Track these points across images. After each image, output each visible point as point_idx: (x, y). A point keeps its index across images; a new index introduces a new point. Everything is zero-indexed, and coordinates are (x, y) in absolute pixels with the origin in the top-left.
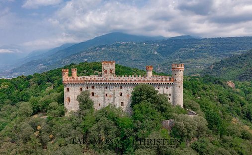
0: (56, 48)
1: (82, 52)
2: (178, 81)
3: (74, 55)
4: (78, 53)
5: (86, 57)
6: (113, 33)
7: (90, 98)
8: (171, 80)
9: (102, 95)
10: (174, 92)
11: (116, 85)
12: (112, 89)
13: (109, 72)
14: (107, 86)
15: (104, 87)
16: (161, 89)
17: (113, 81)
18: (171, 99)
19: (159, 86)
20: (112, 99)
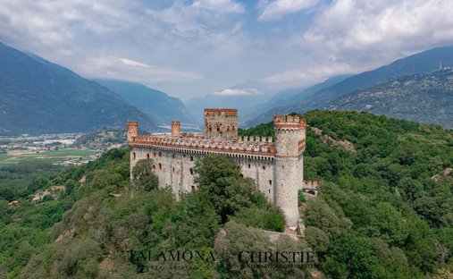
0: (316, 86)
1: (360, 92)
2: (279, 154)
3: (345, 96)
4: (354, 93)
5: (370, 101)
6: (435, 49)
7: (157, 172)
8: (269, 151)
9: (169, 169)
10: (275, 178)
11: (184, 154)
12: (179, 161)
13: (215, 130)
14: (175, 153)
15: (170, 154)
16: (253, 168)
17: (180, 146)
18: (272, 192)
19: (250, 161)
20: (179, 177)
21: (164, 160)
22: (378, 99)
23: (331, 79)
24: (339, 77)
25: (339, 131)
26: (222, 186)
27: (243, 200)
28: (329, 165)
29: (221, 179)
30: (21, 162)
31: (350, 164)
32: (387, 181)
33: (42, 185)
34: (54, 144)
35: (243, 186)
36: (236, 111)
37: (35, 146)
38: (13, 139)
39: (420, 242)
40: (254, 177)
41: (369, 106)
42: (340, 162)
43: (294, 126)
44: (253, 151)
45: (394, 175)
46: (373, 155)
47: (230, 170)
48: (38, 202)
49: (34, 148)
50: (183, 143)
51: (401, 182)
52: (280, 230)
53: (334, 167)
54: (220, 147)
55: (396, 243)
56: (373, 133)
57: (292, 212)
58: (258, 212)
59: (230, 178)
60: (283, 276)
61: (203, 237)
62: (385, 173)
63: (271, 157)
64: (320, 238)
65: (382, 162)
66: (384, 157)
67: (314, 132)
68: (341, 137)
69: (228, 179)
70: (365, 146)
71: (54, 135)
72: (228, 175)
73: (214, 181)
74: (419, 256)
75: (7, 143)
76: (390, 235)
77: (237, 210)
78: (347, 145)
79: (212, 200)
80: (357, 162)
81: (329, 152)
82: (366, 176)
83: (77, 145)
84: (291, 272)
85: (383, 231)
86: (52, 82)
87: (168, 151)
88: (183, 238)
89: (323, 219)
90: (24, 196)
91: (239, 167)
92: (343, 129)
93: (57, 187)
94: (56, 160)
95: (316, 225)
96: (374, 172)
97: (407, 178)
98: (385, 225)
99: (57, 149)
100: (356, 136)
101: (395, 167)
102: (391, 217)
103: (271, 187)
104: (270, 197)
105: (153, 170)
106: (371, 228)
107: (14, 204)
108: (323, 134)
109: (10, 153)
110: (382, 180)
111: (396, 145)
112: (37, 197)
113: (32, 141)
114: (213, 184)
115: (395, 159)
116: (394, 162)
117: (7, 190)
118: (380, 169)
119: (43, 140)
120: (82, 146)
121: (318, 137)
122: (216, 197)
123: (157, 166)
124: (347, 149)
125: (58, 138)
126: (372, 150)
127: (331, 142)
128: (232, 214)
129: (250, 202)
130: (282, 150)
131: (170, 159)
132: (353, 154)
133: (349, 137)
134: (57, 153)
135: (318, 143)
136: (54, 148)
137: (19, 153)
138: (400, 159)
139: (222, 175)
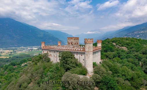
1: (135, 31)
3: (130, 33)
7: (50, 57)
8: (83, 50)
9: (53, 56)
10: (85, 59)
11: (57, 51)
12: (56, 53)
13: (70, 44)
14: (55, 51)
15: (54, 52)
16: (78, 55)
17: (56, 49)
18: (84, 63)
19: (77, 53)
20: (56, 58)
21: (52, 53)
22: (142, 34)
23: (125, 28)
24: (128, 27)
25: (122, 44)
26: (66, 61)
27: (73, 65)
28: (117, 54)
29: (66, 59)
30: (20, 55)
31: (125, 54)
32: (138, 59)
33: (25, 61)
34: (31, 49)
35: (73, 61)
36: (78, 38)
37: (25, 50)
38: (18, 48)
39: (136, 79)
40: (79, 58)
41: (138, 36)
42: (121, 54)
43: (91, 42)
44: (76, 50)
45: (140, 58)
46: (133, 51)
47: (70, 56)
48: (23, 66)
49: (25, 51)
50: (57, 48)
51: (142, 60)
52: (84, 75)
53: (119, 55)
54: (68, 49)
55: (127, 79)
56: (135, 44)
57: (90, 69)
58: (78, 69)
59: (70, 59)
60: (83, 89)
61: (59, 77)
62: (137, 57)
63: (84, 52)
64: (97, 78)
65: (136, 53)
66: (138, 52)
67: (113, 44)
68: (122, 46)
69: (69, 59)
70: (131, 48)
71: (31, 47)
72: (69, 57)
73: (64, 59)
74: (135, 84)
75: (16, 49)
76: (125, 77)
77: (71, 68)
78: (124, 48)
79: (63, 65)
80: (128, 54)
81: (118, 50)
82: (130, 58)
83: (38, 49)
84: (85, 88)
85: (123, 75)
86: (31, 31)
87: (53, 51)
88: (52, 77)
89: (100, 71)
90: (19, 64)
91: (74, 55)
92: (123, 43)
93: (29, 62)
94: (31, 54)
95: (97, 73)
96: (133, 57)
97: (144, 59)
98: (123, 73)
99: (32, 51)
100: (128, 45)
101: (140, 55)
102: (126, 71)
103: (84, 61)
104: (83, 64)
105: (49, 56)
106: (119, 74)
107: (16, 67)
108: (116, 45)
109: (17, 52)
110: (135, 59)
111: (142, 48)
112: (23, 65)
113: (24, 49)
114: (64, 60)
115: (141, 52)
116: (141, 53)
117: (13, 63)
118: (135, 56)
119: (27, 48)
120: (40, 50)
121: (114, 46)
122: (65, 64)
123: (50, 55)
124: (124, 49)
125: (33, 48)
126: (133, 50)
127: (119, 47)
128: (69, 70)
129: (76, 66)
130: (87, 50)
131: (54, 53)
132: (126, 51)
133: (125, 46)
134: (32, 52)
135: (114, 48)
136: (31, 50)
137: (20, 52)
138: (143, 52)
139: (67, 58)
